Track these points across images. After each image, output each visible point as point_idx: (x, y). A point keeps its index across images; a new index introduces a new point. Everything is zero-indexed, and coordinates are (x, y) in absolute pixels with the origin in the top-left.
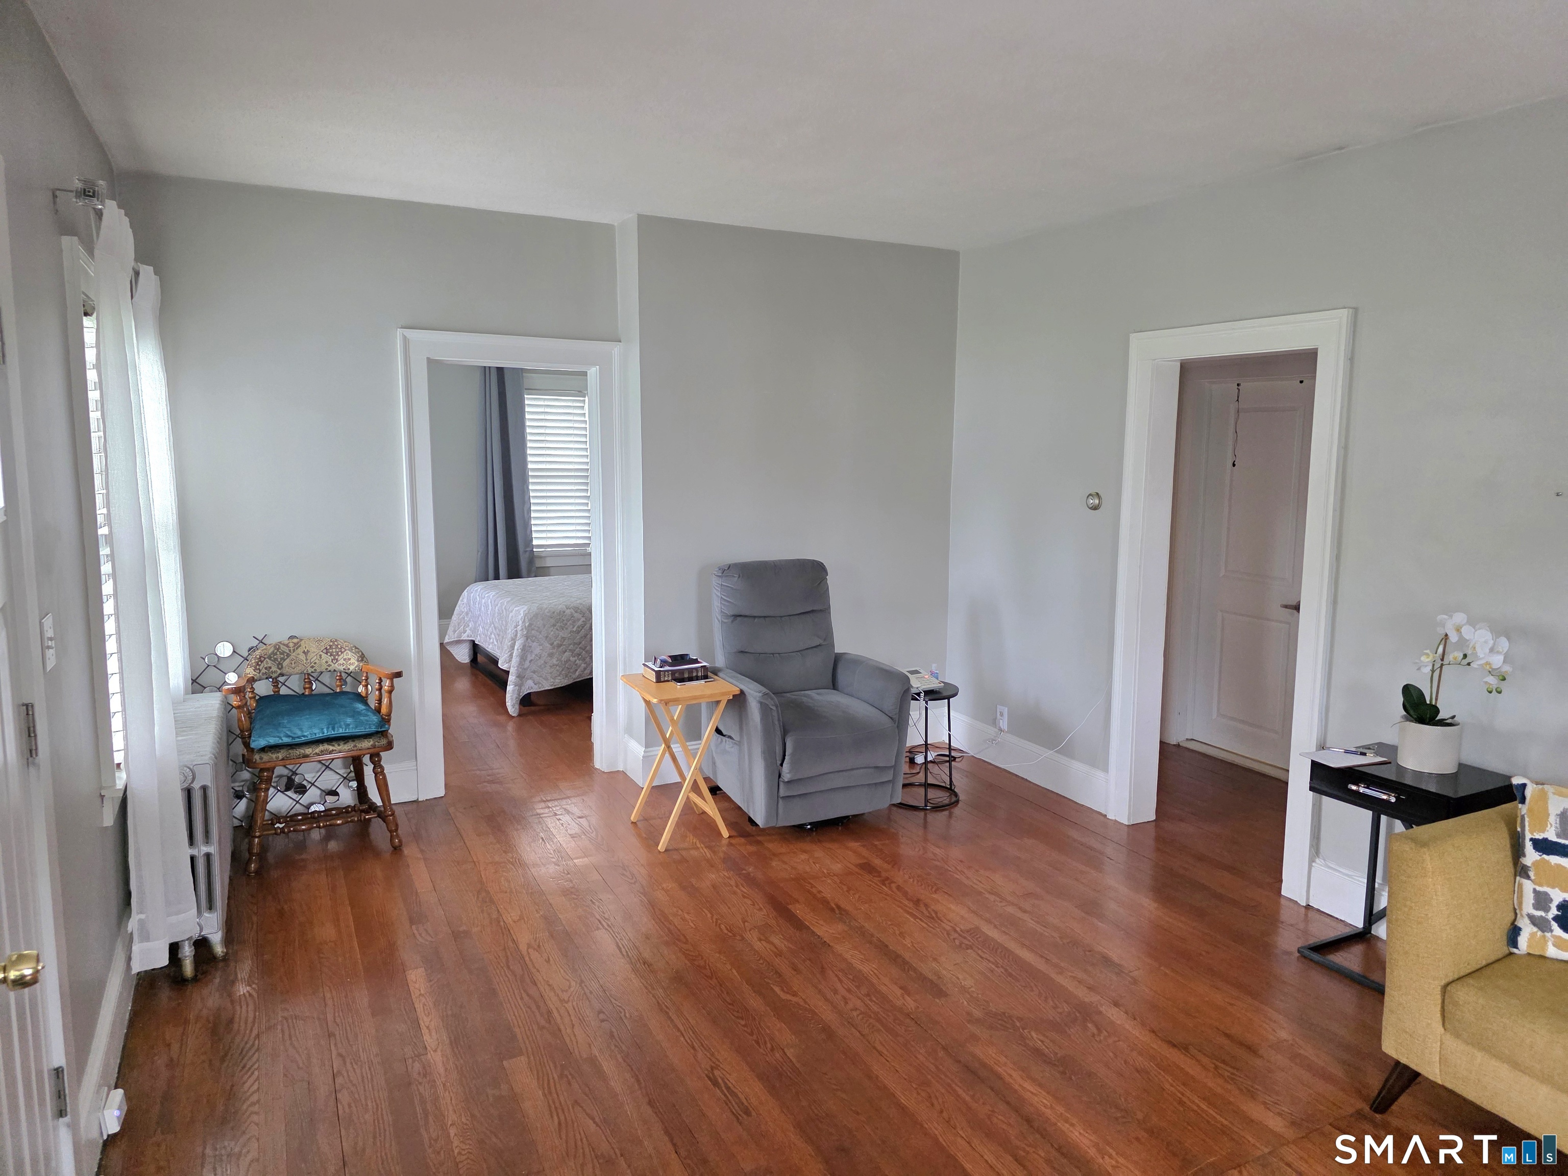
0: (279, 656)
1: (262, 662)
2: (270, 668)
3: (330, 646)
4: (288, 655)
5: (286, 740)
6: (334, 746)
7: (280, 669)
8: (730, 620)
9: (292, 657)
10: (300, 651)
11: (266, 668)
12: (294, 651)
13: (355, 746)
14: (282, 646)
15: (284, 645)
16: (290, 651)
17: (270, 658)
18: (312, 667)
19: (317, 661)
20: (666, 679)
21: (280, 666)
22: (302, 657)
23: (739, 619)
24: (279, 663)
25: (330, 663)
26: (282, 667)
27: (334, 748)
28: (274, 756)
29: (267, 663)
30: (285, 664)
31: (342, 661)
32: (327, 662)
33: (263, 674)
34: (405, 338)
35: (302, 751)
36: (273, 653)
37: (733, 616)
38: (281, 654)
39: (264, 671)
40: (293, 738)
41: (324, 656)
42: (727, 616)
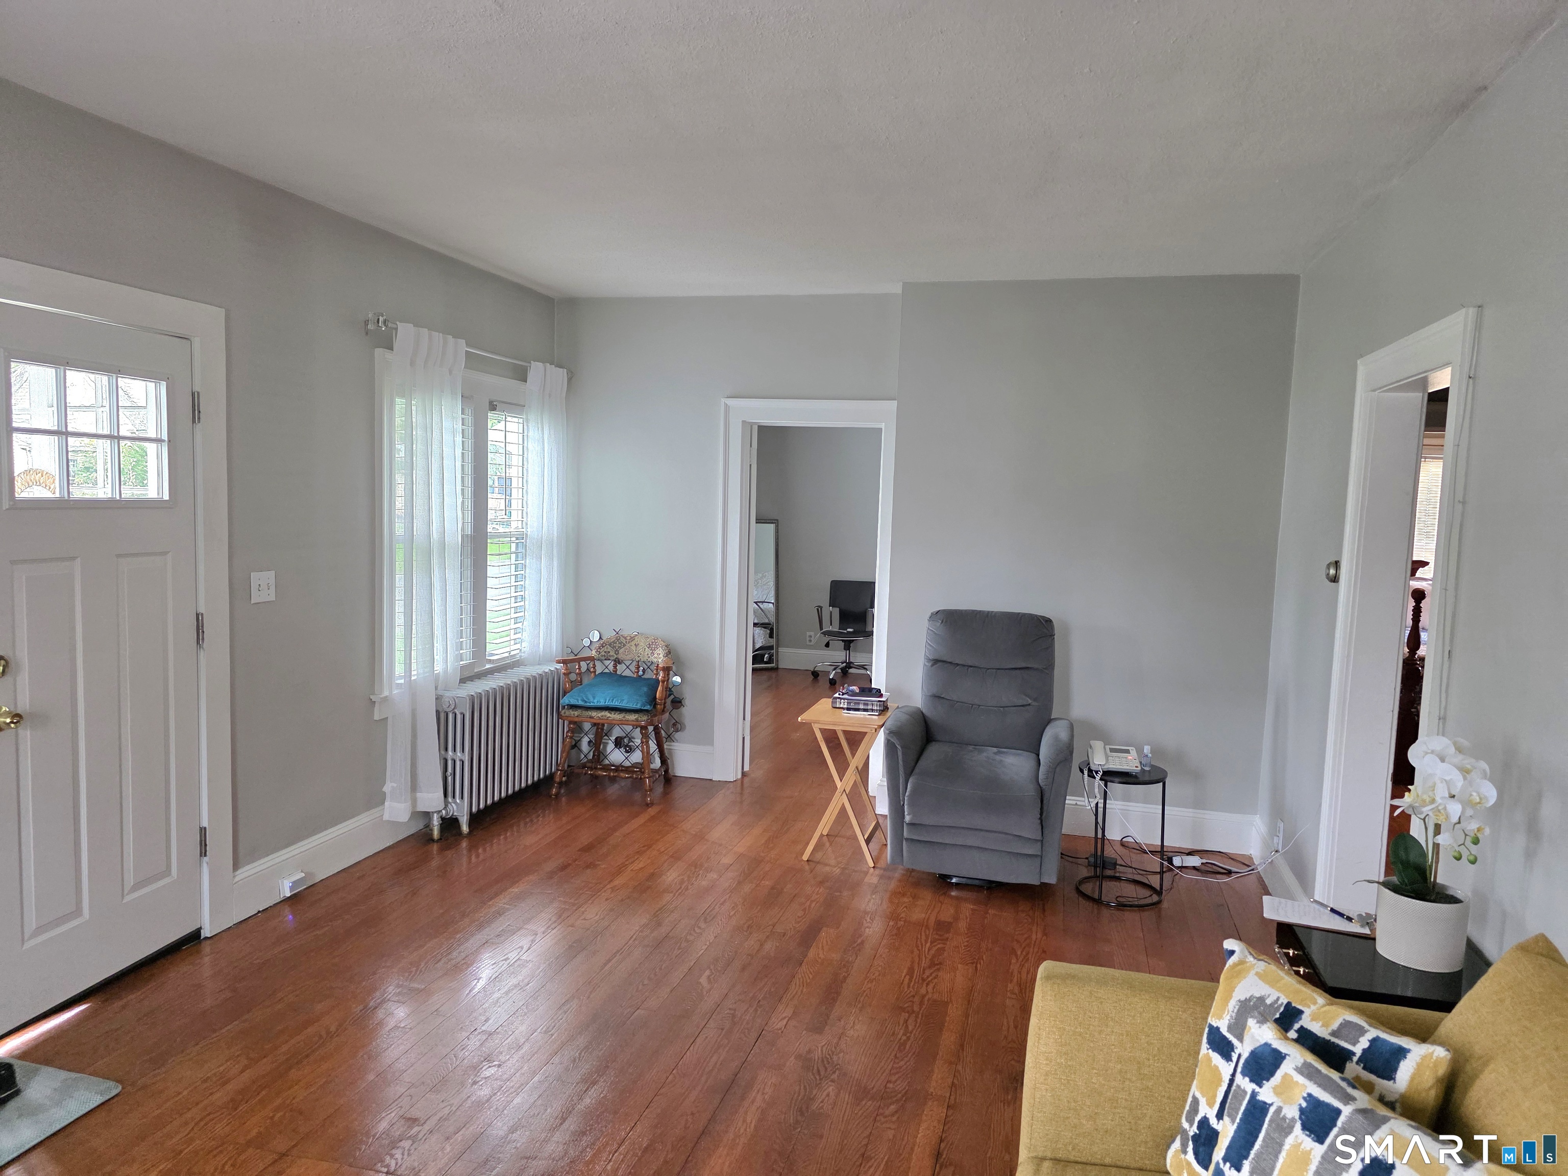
0: (617, 645)
1: (603, 647)
2: (609, 652)
3: (652, 642)
4: (624, 645)
5: (581, 703)
6: (611, 714)
7: (616, 654)
8: (930, 664)
9: (626, 647)
10: (633, 643)
11: (605, 652)
12: (629, 642)
13: (624, 717)
14: (621, 638)
15: (623, 637)
16: (626, 642)
17: (610, 645)
18: (639, 657)
19: (642, 653)
20: (841, 706)
21: (617, 652)
22: (634, 648)
23: (940, 664)
24: (617, 650)
25: (650, 655)
26: (618, 653)
27: (610, 716)
28: (572, 713)
29: (607, 648)
30: (621, 651)
31: (656, 655)
32: (648, 654)
33: (602, 656)
34: (726, 405)
35: (590, 713)
36: (613, 642)
37: (934, 660)
38: (619, 643)
39: (603, 653)
40: (586, 702)
41: (647, 649)
42: (929, 660)
